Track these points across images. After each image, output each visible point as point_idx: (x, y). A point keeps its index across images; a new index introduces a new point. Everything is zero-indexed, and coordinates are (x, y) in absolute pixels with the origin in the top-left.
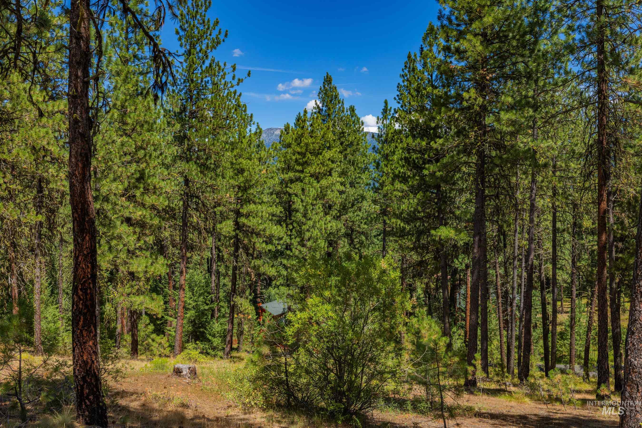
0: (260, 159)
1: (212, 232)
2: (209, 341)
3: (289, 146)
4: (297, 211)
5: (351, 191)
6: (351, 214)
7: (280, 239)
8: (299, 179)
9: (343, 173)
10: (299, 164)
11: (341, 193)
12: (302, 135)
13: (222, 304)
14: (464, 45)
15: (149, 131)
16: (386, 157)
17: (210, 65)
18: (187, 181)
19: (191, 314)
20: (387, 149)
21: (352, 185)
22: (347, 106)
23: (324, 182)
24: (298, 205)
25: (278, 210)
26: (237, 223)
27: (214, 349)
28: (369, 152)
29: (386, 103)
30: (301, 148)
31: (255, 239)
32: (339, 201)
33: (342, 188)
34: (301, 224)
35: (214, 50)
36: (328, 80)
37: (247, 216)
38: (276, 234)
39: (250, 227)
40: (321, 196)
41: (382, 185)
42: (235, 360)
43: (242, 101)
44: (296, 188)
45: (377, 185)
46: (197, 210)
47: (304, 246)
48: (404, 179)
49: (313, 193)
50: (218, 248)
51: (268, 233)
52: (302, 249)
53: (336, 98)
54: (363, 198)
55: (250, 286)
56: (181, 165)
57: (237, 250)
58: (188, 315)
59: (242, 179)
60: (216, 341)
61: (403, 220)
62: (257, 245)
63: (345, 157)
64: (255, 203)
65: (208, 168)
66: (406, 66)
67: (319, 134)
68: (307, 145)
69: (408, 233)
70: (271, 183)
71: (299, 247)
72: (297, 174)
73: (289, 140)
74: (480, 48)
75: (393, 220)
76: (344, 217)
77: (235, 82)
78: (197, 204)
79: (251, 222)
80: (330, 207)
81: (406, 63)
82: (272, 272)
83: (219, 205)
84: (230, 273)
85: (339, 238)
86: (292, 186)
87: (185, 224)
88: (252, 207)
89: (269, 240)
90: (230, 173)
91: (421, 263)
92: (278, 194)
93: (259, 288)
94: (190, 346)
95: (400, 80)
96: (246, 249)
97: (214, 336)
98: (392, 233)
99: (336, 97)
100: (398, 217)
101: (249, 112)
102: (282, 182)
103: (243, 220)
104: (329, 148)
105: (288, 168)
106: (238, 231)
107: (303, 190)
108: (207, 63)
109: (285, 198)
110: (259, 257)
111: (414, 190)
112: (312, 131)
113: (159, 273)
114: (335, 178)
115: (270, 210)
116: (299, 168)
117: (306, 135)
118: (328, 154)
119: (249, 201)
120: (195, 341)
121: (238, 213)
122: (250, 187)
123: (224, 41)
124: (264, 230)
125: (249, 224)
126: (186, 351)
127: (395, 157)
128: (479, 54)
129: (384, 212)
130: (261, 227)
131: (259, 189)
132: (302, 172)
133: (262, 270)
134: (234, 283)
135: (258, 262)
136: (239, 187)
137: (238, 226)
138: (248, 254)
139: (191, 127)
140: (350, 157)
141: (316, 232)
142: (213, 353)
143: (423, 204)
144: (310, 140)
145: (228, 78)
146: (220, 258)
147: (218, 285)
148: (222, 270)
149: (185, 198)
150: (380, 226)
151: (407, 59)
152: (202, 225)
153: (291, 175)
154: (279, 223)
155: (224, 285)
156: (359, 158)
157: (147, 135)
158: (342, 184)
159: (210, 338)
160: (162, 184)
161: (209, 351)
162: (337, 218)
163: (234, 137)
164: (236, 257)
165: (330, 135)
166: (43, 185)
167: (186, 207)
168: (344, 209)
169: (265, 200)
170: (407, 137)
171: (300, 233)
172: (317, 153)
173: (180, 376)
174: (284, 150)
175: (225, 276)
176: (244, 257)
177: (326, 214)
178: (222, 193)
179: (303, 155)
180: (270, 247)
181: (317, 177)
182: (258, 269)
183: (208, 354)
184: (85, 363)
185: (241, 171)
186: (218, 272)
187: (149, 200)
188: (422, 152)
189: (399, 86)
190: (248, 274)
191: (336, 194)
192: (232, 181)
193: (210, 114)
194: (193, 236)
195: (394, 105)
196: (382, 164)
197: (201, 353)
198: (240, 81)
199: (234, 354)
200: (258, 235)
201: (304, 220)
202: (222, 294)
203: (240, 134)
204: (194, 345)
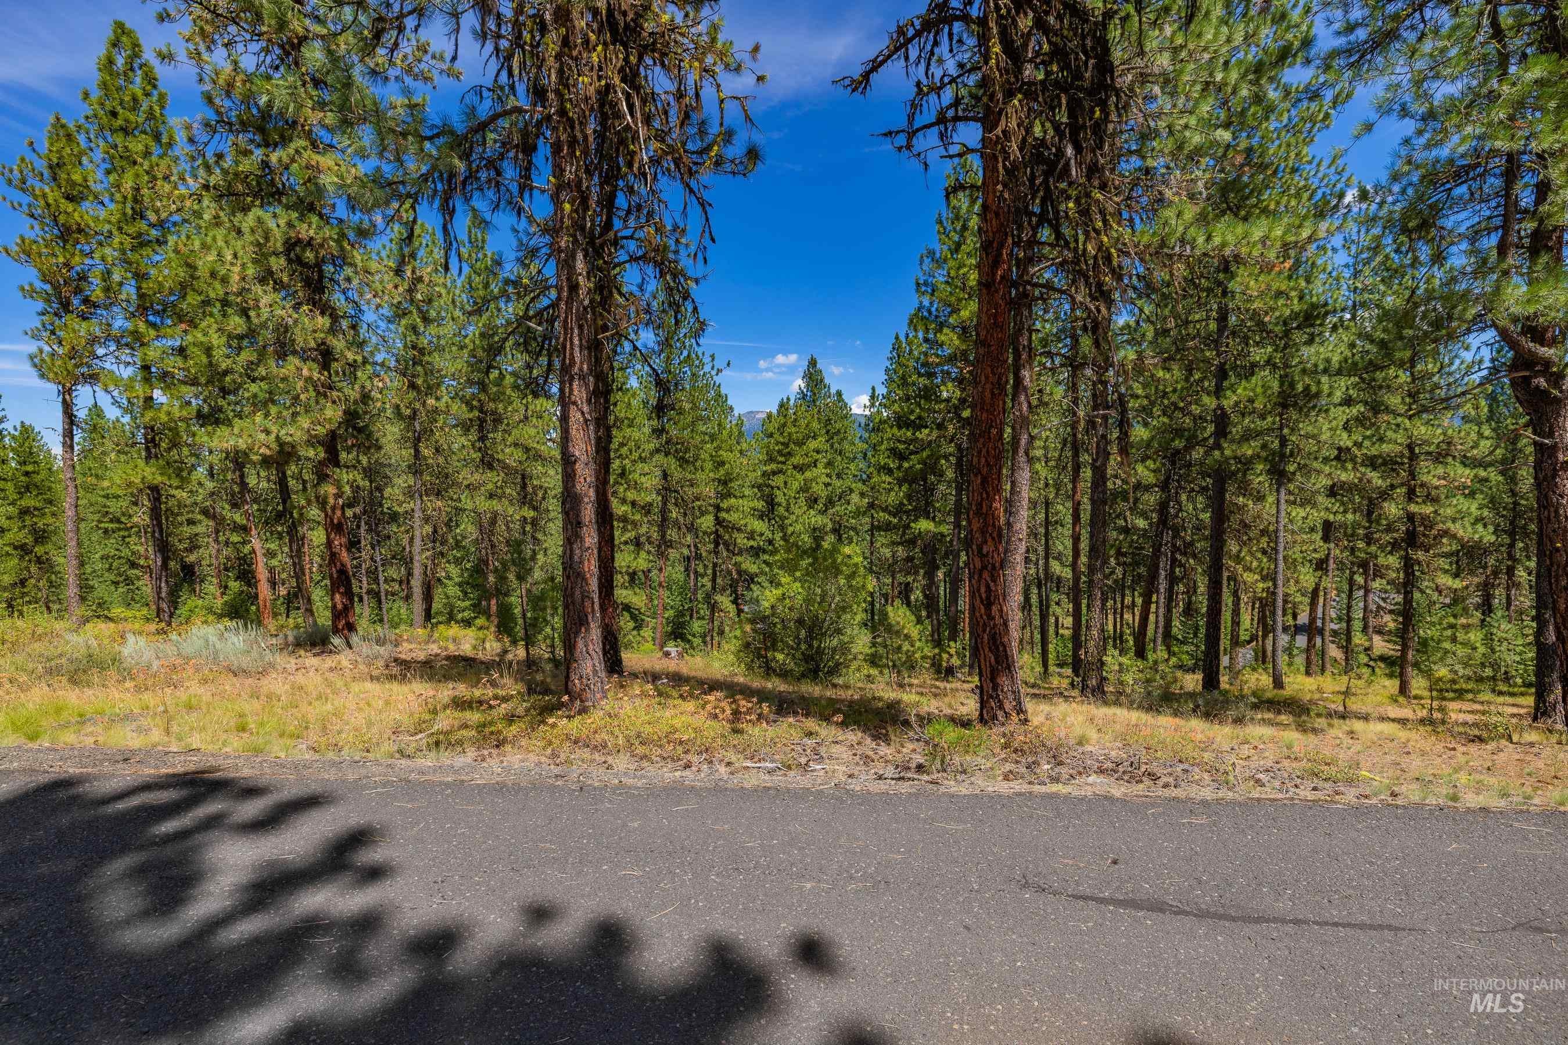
0: (741, 452)
1: (691, 528)
2: (689, 641)
3: (771, 435)
4: (780, 505)
5: (838, 483)
6: (838, 508)
7: (762, 535)
8: (780, 471)
9: (830, 464)
10: (782, 455)
11: (827, 485)
12: (784, 425)
14: (941, 338)
15: (630, 426)
16: (874, 447)
17: (689, 356)
18: (665, 476)
19: (670, 613)
20: (875, 438)
21: (839, 476)
22: (833, 391)
23: (808, 474)
24: (780, 498)
25: (760, 505)
26: (717, 518)
28: (857, 441)
29: (873, 389)
31: (736, 535)
32: (824, 494)
33: (828, 480)
34: (783, 518)
36: (813, 363)
37: (728, 511)
38: (758, 530)
40: (805, 489)
41: (869, 477)
43: (723, 391)
44: (778, 481)
45: (864, 477)
46: (676, 505)
48: (890, 472)
49: (796, 485)
50: (696, 546)
51: (749, 528)
54: (851, 491)
55: (731, 586)
56: (659, 458)
57: (717, 545)
59: (722, 472)
60: (697, 641)
61: (890, 513)
62: (739, 541)
63: (832, 446)
64: (735, 497)
65: (687, 462)
67: (803, 423)
68: (790, 434)
69: (895, 527)
70: (752, 476)
73: (771, 429)
74: (957, 342)
75: (881, 514)
76: (831, 511)
77: (714, 373)
78: (676, 499)
79: (733, 517)
80: (816, 501)
82: (753, 569)
83: (698, 499)
84: (710, 572)
85: (826, 533)
86: (775, 478)
87: (664, 519)
88: (733, 501)
89: (751, 536)
90: (709, 465)
91: (910, 559)
92: (760, 487)
93: (740, 589)
95: (888, 363)
96: (727, 545)
97: (694, 636)
98: (879, 528)
99: (822, 381)
100: (885, 510)
101: (729, 402)
102: (764, 474)
103: (723, 515)
104: (814, 438)
105: (771, 460)
107: (785, 483)
108: (685, 353)
109: (767, 490)
110: (740, 553)
111: (900, 483)
112: (795, 420)
114: (820, 470)
115: (752, 505)
116: (782, 459)
117: (789, 424)
118: (813, 444)
119: (729, 495)
121: (718, 508)
122: (731, 480)
127: (883, 447)
128: (958, 348)
129: (871, 505)
131: (740, 482)
132: (784, 463)
133: (744, 566)
134: (714, 580)
135: (739, 559)
136: (719, 481)
137: (719, 521)
138: (728, 550)
139: (669, 420)
140: (836, 445)
141: (799, 527)
143: (909, 497)
144: (793, 430)
145: (707, 368)
146: (699, 557)
147: (696, 585)
148: (701, 569)
149: (663, 492)
150: (868, 520)
152: (681, 519)
154: (761, 518)
155: (703, 586)
156: (846, 446)
157: (628, 431)
158: (828, 475)
160: (643, 479)
162: (823, 512)
163: (711, 427)
164: (716, 553)
165: (815, 425)
166: (527, 481)
168: (830, 502)
169: (747, 493)
170: (891, 427)
171: (783, 528)
172: (801, 444)
174: (766, 440)
175: (702, 576)
176: (725, 554)
177: (811, 507)
178: (702, 488)
179: (786, 445)
180: (752, 543)
181: (800, 468)
184: (607, 625)
185: (722, 463)
186: (696, 572)
187: (631, 495)
188: (908, 442)
189: (887, 370)
190: (729, 573)
191: (821, 486)
192: (711, 475)
193: (687, 406)
194: (672, 534)
195: (882, 390)
196: (869, 454)
198: (719, 371)
200: (739, 530)
202: (700, 597)
203: (719, 425)
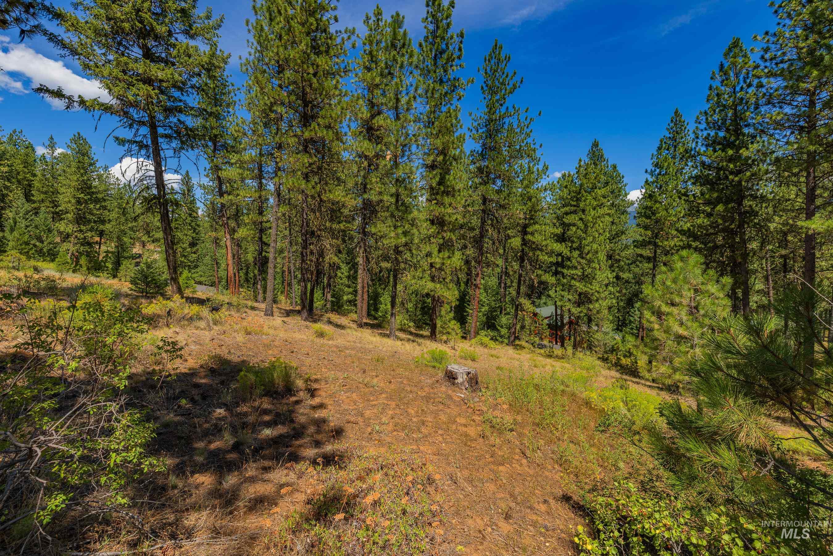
13: (507, 306)
27: (501, 337)
30: (576, 187)
35: (510, 95)
39: (534, 243)
42: (518, 347)
47: (583, 258)
52: (582, 261)
53: (601, 157)
58: (483, 310)
66: (672, 121)
71: (579, 259)
72: (573, 208)
81: (673, 117)
94: (483, 333)
106: (524, 247)
113: (454, 265)
120: (488, 329)
123: (519, 87)
124: (546, 246)
125: (534, 240)
126: (479, 337)
130: (544, 243)
142: (501, 340)
151: (673, 115)
153: (567, 209)
159: (499, 328)
161: (498, 338)
167: (483, 222)
173: (454, 384)
182: (540, 277)
183: (497, 340)
197: (492, 339)
199: (517, 342)
201: (584, 235)
204: (485, 333)
